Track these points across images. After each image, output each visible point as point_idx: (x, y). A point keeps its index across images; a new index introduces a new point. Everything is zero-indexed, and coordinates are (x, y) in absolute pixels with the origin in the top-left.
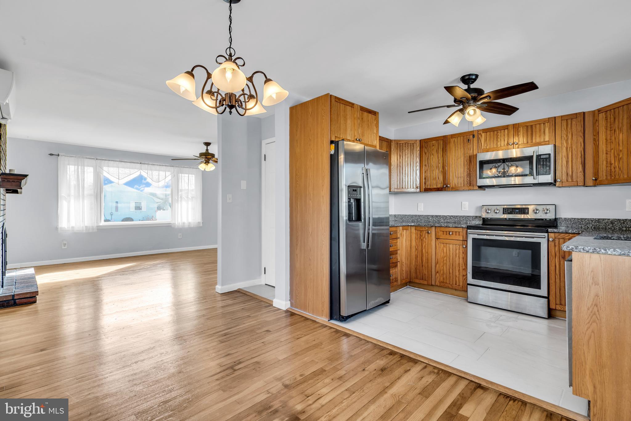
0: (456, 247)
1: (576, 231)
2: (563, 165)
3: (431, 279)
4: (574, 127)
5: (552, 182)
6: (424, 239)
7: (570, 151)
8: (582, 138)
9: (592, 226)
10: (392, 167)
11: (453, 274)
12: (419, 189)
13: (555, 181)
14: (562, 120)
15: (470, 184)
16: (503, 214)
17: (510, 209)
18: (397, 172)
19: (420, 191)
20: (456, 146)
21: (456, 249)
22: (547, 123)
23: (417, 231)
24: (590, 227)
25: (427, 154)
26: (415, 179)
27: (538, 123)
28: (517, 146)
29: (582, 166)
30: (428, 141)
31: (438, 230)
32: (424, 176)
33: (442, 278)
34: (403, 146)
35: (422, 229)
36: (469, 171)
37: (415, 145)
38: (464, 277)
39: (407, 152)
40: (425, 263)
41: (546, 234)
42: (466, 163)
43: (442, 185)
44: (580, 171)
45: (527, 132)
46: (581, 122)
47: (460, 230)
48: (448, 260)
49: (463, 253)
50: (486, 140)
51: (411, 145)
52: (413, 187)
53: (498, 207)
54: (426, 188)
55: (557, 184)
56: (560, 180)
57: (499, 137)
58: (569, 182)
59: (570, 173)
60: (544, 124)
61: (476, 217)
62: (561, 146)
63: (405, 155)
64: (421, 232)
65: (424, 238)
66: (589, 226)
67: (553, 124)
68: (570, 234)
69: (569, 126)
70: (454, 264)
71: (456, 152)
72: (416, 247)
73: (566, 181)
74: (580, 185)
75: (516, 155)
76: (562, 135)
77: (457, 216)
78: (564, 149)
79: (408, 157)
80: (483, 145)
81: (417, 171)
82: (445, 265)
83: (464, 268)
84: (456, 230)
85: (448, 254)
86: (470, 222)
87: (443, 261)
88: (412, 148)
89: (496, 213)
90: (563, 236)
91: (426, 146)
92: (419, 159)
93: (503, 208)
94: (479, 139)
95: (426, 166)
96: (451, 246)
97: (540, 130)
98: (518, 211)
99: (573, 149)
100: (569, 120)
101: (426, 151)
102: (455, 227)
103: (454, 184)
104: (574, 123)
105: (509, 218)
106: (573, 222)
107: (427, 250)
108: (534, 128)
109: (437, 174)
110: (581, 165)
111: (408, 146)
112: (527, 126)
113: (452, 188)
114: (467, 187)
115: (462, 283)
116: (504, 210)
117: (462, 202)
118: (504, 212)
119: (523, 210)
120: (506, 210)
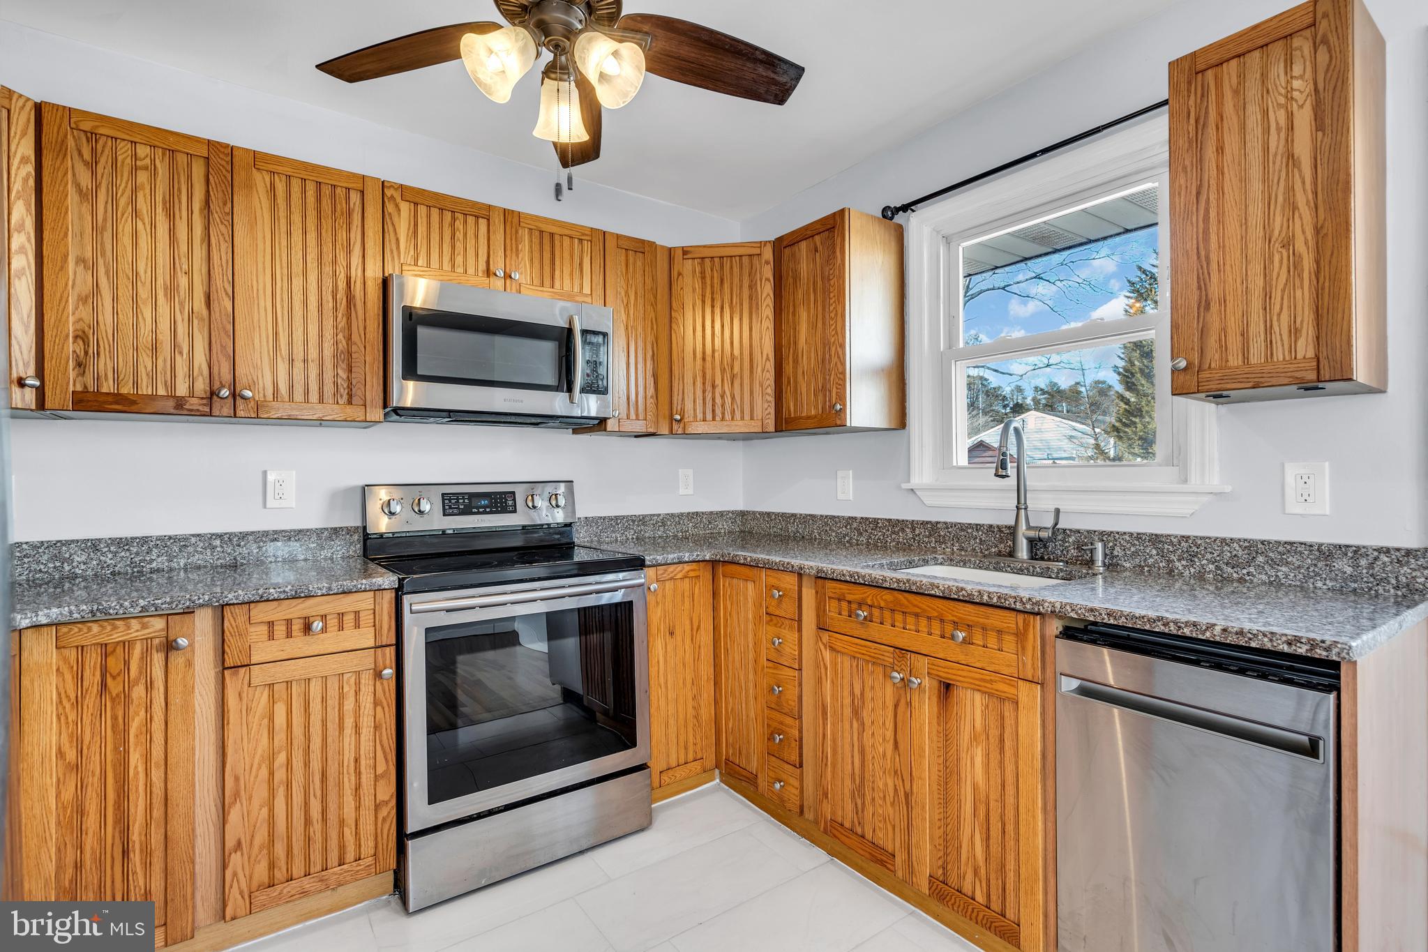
0: (341, 687)
4: (638, 275)
6: (139, 690)
8: (654, 308)
11: (324, 821)
14: (616, 248)
15: (350, 396)
16: (445, 514)
17: (463, 498)
19: (41, 409)
21: (341, 695)
22: (588, 239)
27: (569, 232)
29: (654, 382)
30: (102, 131)
31: (241, 619)
32: (76, 322)
33: (262, 869)
35: (116, 637)
36: (344, 342)
38: (383, 813)
40: (146, 825)
44: (650, 394)
45: (540, 250)
47: (366, 601)
48: (297, 763)
49: (378, 702)
50: (413, 232)
53: (429, 492)
54: (87, 390)
56: (617, 414)
57: (459, 235)
58: (632, 420)
59: (633, 396)
60: (581, 240)
61: (336, 531)
67: (601, 249)
68: (685, 566)
69: (631, 269)
70: (331, 771)
72: (72, 754)
73: (625, 415)
76: (617, 287)
80: (406, 249)
83: (382, 769)
89: (421, 512)
90: (672, 572)
91: (87, 156)
92: (29, 210)
93: (443, 494)
94: (386, 218)
97: (571, 257)
98: (486, 502)
99: (638, 335)
100: (630, 254)
103: (270, 389)
104: (638, 264)
108: (557, 243)
110: (652, 380)
112: (541, 231)
114: (336, 406)
115: (371, 844)
116: (447, 501)
117: (265, 473)
118: (447, 507)
119: (501, 498)
120: (450, 500)
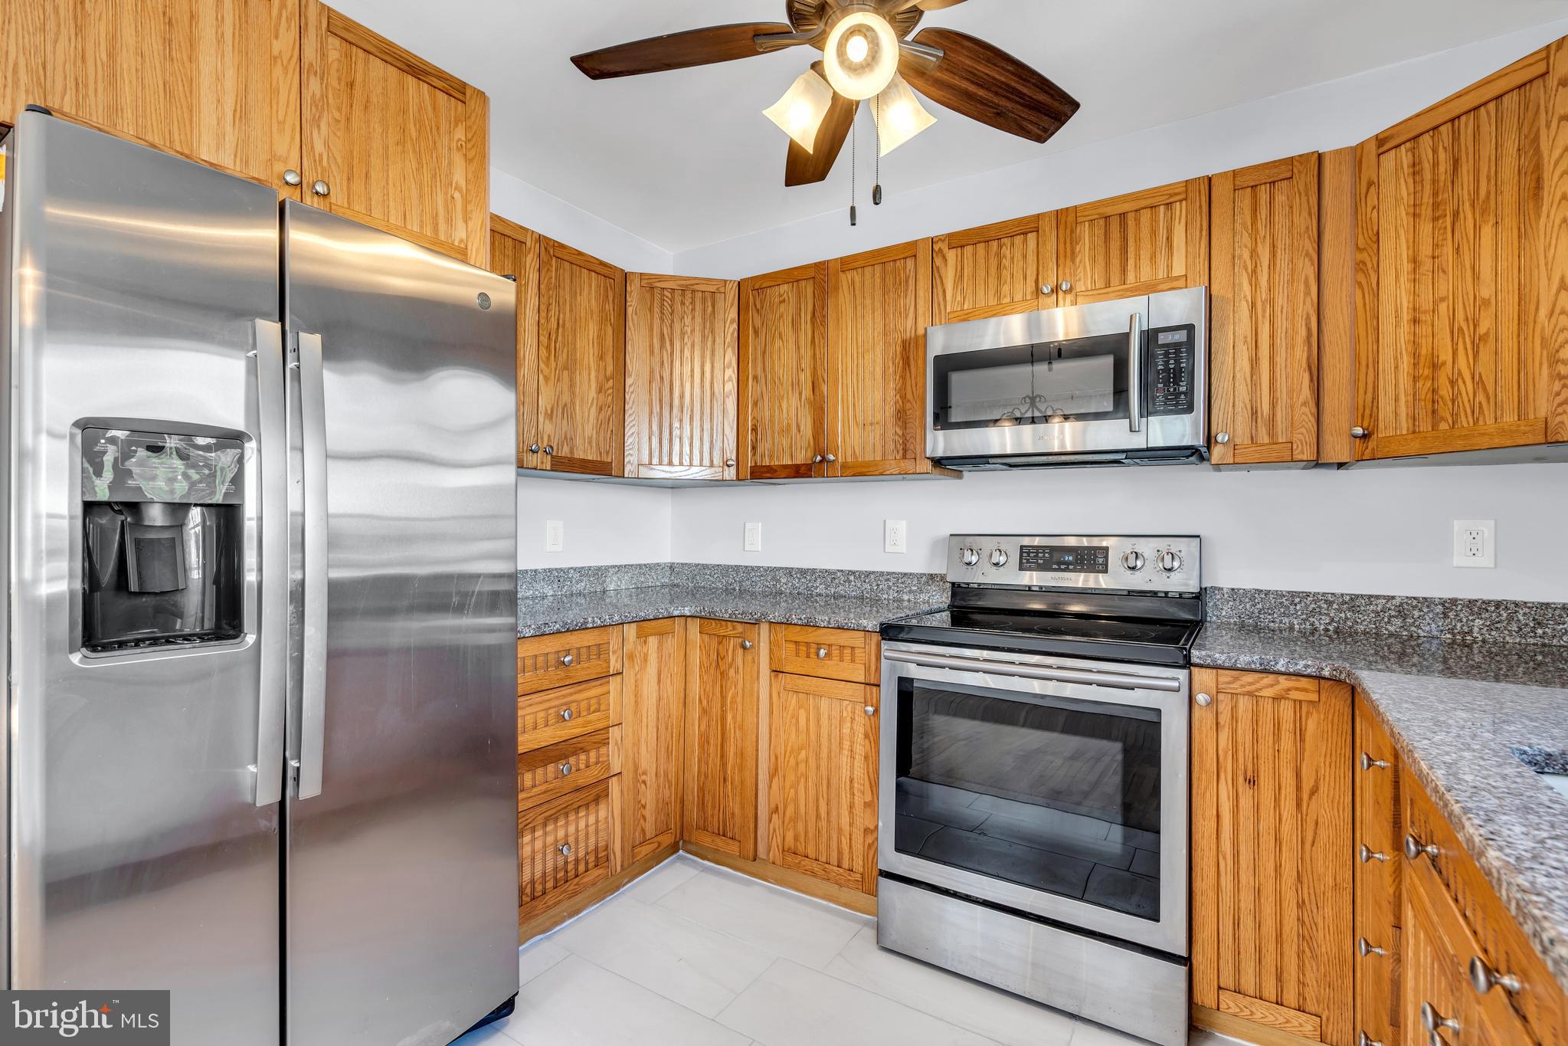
0: (841, 712)
1: (1307, 666)
2: (1238, 375)
3: (752, 836)
4: (1280, 219)
5: (1195, 443)
6: (732, 672)
7: (1264, 317)
8: (1311, 260)
9: (1330, 624)
10: (629, 381)
11: (829, 821)
12: (733, 470)
13: (1210, 440)
14: (1235, 190)
15: (905, 451)
16: (1021, 569)
17: (1044, 552)
18: (651, 401)
19: (738, 479)
20: (858, 302)
21: (841, 717)
22: (1181, 201)
23: (706, 637)
24: (1322, 627)
25: (762, 336)
26: (720, 430)
27: (1148, 202)
28: (1069, 298)
29: (1311, 380)
30: (764, 285)
31: (780, 635)
32: (752, 420)
33: (790, 835)
34: (672, 299)
35: (722, 632)
36: (900, 402)
37: (719, 297)
38: (870, 839)
39: (691, 324)
40: (733, 767)
41: (1182, 674)
42: (891, 370)
43: (810, 454)
44: (1302, 399)
45: (1105, 242)
46: (1307, 195)
47: (856, 640)
48: (812, 763)
49: (866, 736)
50: (960, 277)
51: (704, 301)
52: (712, 461)
53: (1005, 544)
54: (756, 466)
55: (1217, 453)
56: (1226, 438)
57: (1006, 262)
58: (1263, 445)
59: (1266, 408)
60: (1169, 205)
61: (932, 577)
62: (1230, 295)
63: (683, 334)
64: (720, 643)
65: (730, 666)
66: (1317, 623)
67: (1200, 207)
68: (1282, 679)
69: (1263, 212)
70: (834, 781)
71: (859, 326)
72: (705, 702)
73: (1247, 441)
74: (1300, 457)
75: (1066, 333)
76: (1234, 249)
77: (868, 574)
78: (1244, 309)
79: (693, 346)
80: (952, 299)
81: (727, 400)
82: (803, 780)
83: (868, 798)
84: (844, 638)
85: (813, 737)
86: (912, 597)
87: (797, 764)
88: (710, 309)
89: (996, 564)
90: (1251, 684)
91: (758, 306)
92: (734, 353)
93: (1022, 547)
94: (935, 273)
95: (757, 382)
96: (824, 704)
97: (1154, 233)
98: (1071, 558)
99: (1278, 309)
100: (1263, 187)
101: (758, 323)
102: (839, 628)
103: (849, 453)
104: (1281, 198)
105: (1041, 587)
106: (1260, 606)
107: (739, 719)
108: (1131, 223)
109: (793, 412)
110: (1306, 376)
111: (693, 303)
112: (1107, 218)
113: (844, 466)
114: (894, 462)
115: (861, 863)
116: (1025, 555)
117: (885, 521)
118: (1024, 561)
119: (1089, 555)
120: (1028, 553)
